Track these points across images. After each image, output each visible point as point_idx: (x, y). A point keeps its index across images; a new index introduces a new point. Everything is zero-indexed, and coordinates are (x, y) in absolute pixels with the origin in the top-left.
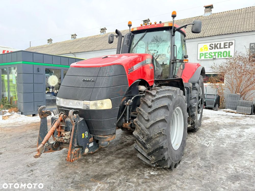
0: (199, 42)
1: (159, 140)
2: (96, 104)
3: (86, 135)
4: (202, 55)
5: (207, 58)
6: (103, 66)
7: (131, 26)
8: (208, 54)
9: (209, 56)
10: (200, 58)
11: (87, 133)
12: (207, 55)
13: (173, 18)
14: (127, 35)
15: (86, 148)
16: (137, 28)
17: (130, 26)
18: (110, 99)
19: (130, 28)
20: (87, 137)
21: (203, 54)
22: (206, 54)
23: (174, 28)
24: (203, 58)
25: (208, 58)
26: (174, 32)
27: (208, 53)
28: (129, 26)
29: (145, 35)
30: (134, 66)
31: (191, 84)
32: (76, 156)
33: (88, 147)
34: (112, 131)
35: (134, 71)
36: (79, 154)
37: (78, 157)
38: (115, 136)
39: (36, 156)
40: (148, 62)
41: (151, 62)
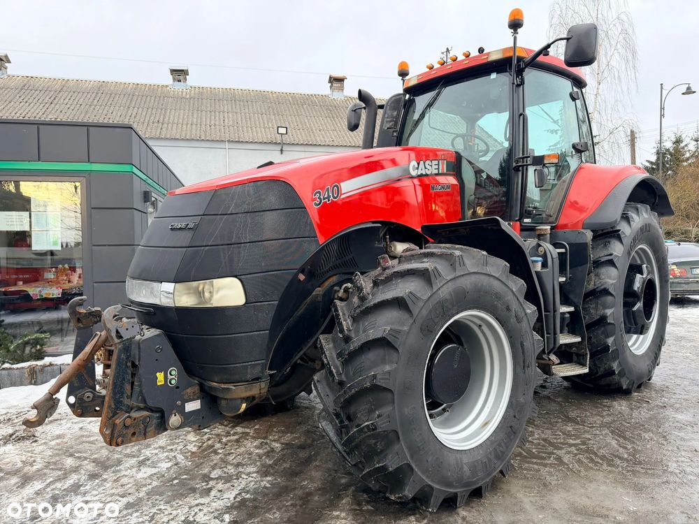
3: (170, 377)
6: (223, 187)
7: (407, 74)
11: (173, 373)
13: (512, 31)
14: (393, 99)
15: (172, 414)
16: (418, 76)
17: (403, 74)
18: (236, 277)
19: (404, 81)
20: (173, 382)
23: (520, 59)
26: (520, 72)
28: (400, 75)
29: (438, 94)
30: (341, 184)
31: (589, 235)
32: (134, 434)
33: (181, 410)
34: (249, 371)
35: (342, 197)
36: (146, 427)
37: (145, 434)
38: (263, 385)
39: (29, 423)
40: (422, 172)
41: (440, 171)
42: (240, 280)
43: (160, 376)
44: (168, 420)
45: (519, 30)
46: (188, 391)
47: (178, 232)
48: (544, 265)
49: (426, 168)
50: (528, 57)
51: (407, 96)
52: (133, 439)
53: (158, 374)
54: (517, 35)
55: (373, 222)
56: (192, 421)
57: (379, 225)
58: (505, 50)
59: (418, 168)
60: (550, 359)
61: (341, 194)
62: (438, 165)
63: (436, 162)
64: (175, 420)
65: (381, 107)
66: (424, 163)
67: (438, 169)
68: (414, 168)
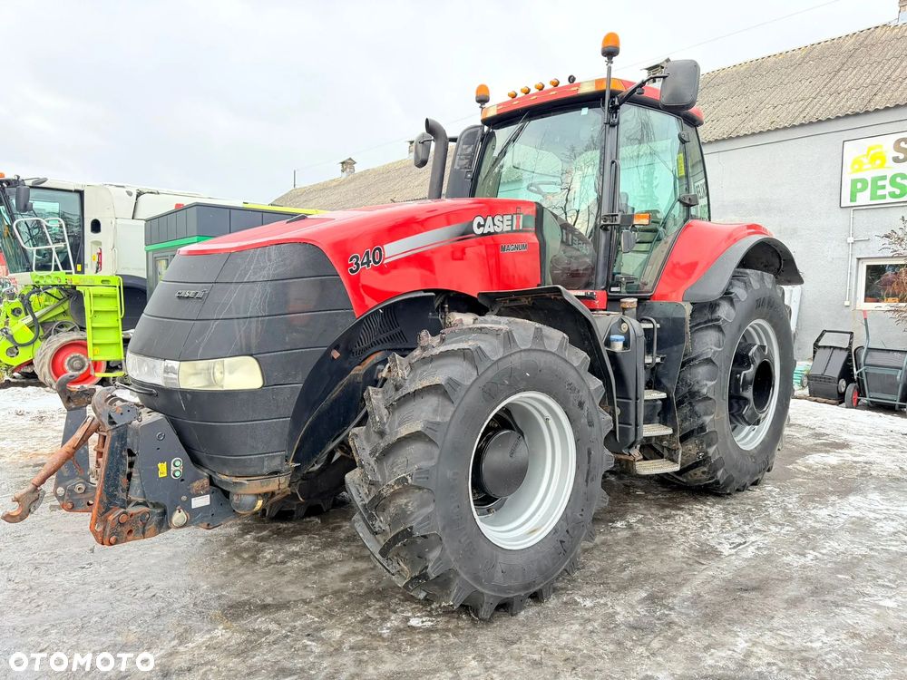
0: (846, 136)
1: (406, 505)
2: (209, 373)
3: (173, 468)
4: (859, 185)
5: (884, 197)
6: (241, 250)
7: (487, 101)
8: (886, 182)
9: (889, 189)
10: (851, 201)
11: (178, 463)
12: (883, 187)
13: (606, 59)
14: (467, 132)
15: (175, 510)
16: (498, 105)
17: (482, 100)
18: (251, 355)
19: (482, 109)
20: (177, 474)
21: (863, 181)
22: (880, 183)
24: (864, 198)
25: (888, 196)
26: (614, 110)
27: (888, 178)
28: (478, 102)
29: (521, 129)
30: (385, 246)
31: (688, 308)
32: (130, 531)
33: (187, 506)
34: (266, 463)
35: (386, 261)
36: (145, 525)
37: (143, 533)
38: (282, 480)
39: (9, 518)
40: (489, 230)
41: (514, 229)
42: (256, 359)
43: (162, 467)
44: (171, 517)
45: (614, 59)
46: (195, 484)
47: (186, 301)
49: (494, 225)
50: (626, 91)
52: (130, 537)
53: (159, 465)
54: (612, 65)
55: (425, 291)
56: (195, 517)
57: (433, 294)
58: (598, 82)
59: (484, 226)
60: (630, 455)
61: (385, 259)
62: (512, 220)
63: (509, 217)
64: (178, 517)
65: (454, 140)
66: (493, 219)
67: (512, 225)
68: (479, 226)
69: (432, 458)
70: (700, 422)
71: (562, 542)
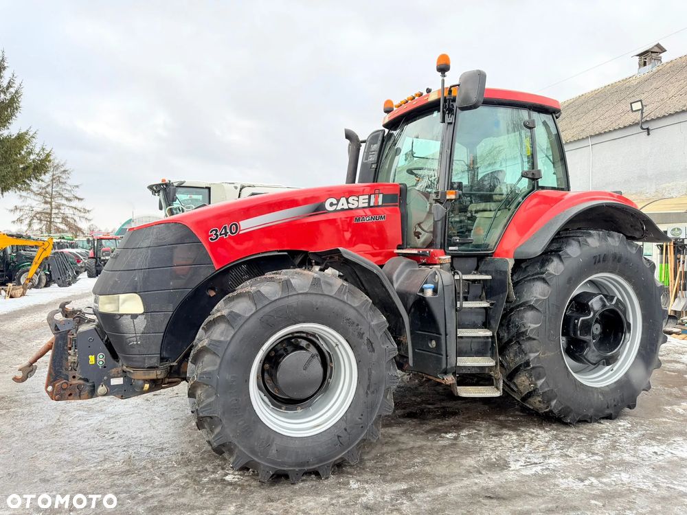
3: (98, 359)
11: (101, 357)
14: (372, 135)
15: (100, 385)
17: (388, 111)
18: (136, 293)
20: (101, 363)
26: (450, 111)
29: (402, 131)
30: (240, 223)
31: (511, 263)
32: (70, 395)
33: (107, 383)
34: (146, 361)
35: (241, 232)
36: (80, 392)
37: (80, 396)
38: (159, 372)
39: (15, 379)
40: (343, 207)
41: (372, 204)
42: (139, 295)
43: (92, 358)
44: (97, 389)
45: (446, 73)
46: (113, 370)
48: (435, 291)
49: (349, 203)
51: (387, 131)
52: (69, 398)
53: (90, 356)
54: (445, 78)
55: (279, 251)
56: (112, 391)
57: (286, 253)
58: (439, 92)
59: (336, 204)
60: (443, 379)
61: (240, 230)
62: (369, 199)
63: (366, 197)
64: (102, 389)
65: (364, 142)
66: (348, 199)
67: (369, 202)
68: (332, 204)
69: (215, 365)
70: (527, 358)
71: (339, 437)
